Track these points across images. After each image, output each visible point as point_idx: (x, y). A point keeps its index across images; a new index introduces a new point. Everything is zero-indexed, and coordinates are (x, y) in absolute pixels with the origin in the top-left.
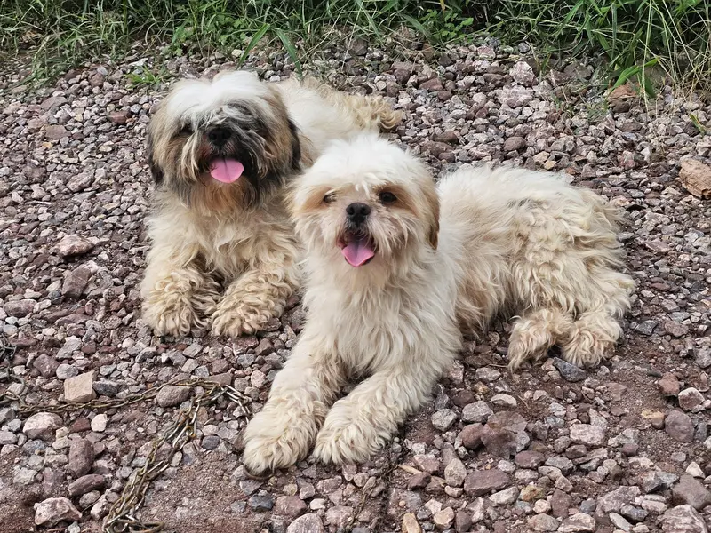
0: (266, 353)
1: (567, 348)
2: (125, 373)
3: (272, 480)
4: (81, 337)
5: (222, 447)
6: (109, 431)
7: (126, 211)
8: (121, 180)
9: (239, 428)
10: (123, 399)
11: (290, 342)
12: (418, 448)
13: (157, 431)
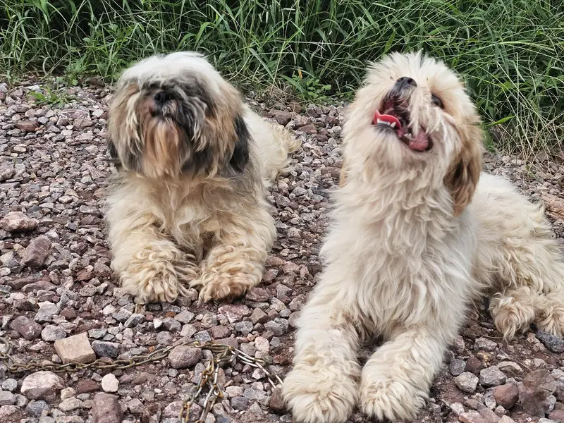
0: (263, 321)
1: (545, 323)
2: (119, 336)
4: (56, 303)
5: (255, 407)
6: (122, 392)
7: (57, 200)
8: (44, 175)
9: (264, 390)
10: (129, 360)
11: (285, 312)
12: (457, 407)
13: (178, 392)
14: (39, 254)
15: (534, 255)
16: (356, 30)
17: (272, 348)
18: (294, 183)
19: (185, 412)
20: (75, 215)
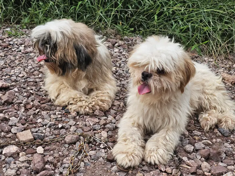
0: (105, 124)
1: (221, 124)
2: (44, 131)
3: (130, 172)
4: (17, 118)
5: (101, 159)
6: (45, 153)
7: (18, 76)
8: (12, 66)
9: (105, 152)
10: (48, 141)
11: (114, 121)
12: (185, 159)
13: (69, 153)
14: (10, 98)
15: (217, 97)
16: (144, 5)
17: (108, 135)
18: (118, 69)
19: (72, 161)
20: (25, 82)
